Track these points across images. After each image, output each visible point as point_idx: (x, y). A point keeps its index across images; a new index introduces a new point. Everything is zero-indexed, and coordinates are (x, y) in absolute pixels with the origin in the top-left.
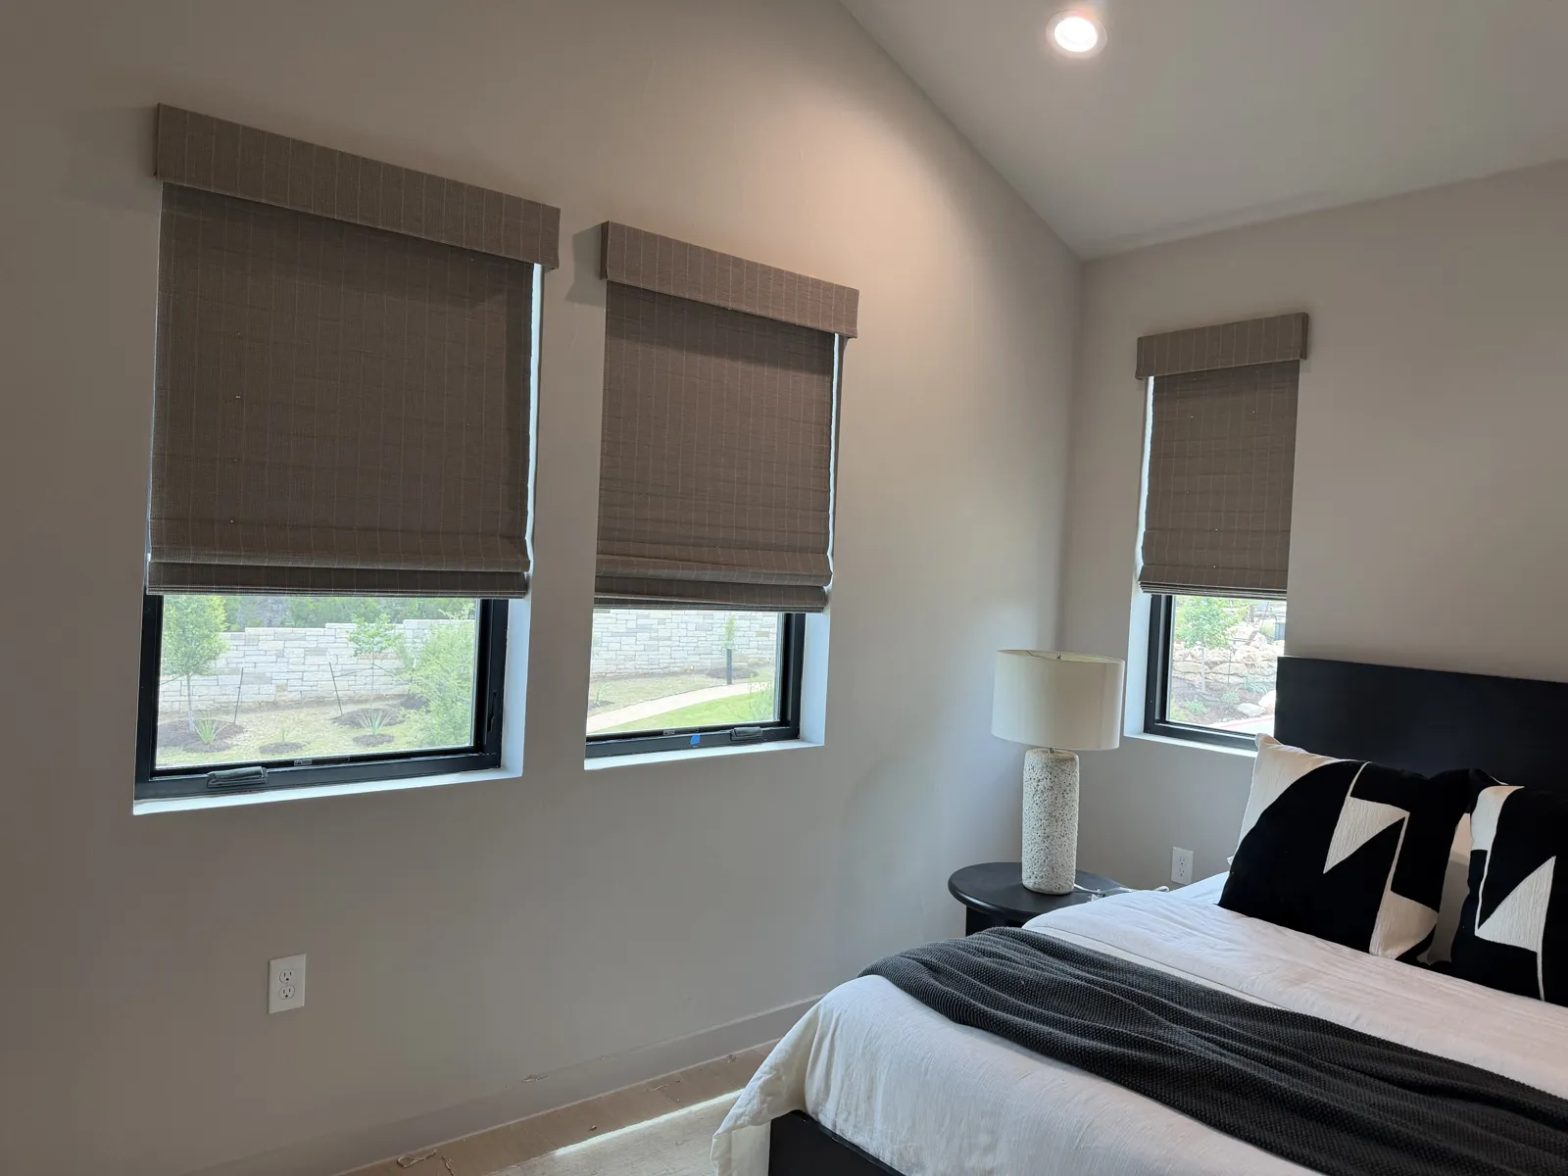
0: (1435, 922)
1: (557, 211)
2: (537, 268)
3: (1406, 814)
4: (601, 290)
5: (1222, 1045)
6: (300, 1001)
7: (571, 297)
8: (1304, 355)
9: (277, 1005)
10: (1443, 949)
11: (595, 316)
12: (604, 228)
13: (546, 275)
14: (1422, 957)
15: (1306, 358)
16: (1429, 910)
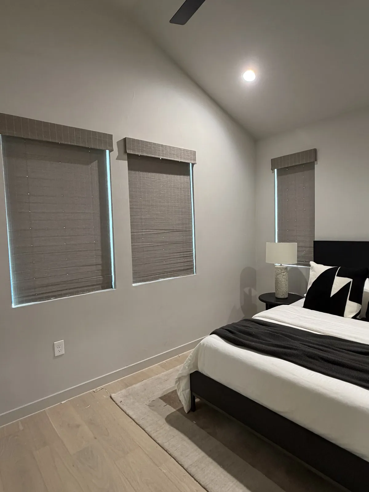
0: (361, 307)
1: (112, 135)
2: (107, 151)
3: (351, 280)
4: (126, 157)
5: (309, 346)
6: (63, 352)
7: (118, 158)
8: (316, 160)
9: (57, 354)
10: (364, 315)
11: (125, 164)
12: (125, 139)
13: (110, 153)
14: (358, 317)
15: (316, 161)
16: (359, 305)
